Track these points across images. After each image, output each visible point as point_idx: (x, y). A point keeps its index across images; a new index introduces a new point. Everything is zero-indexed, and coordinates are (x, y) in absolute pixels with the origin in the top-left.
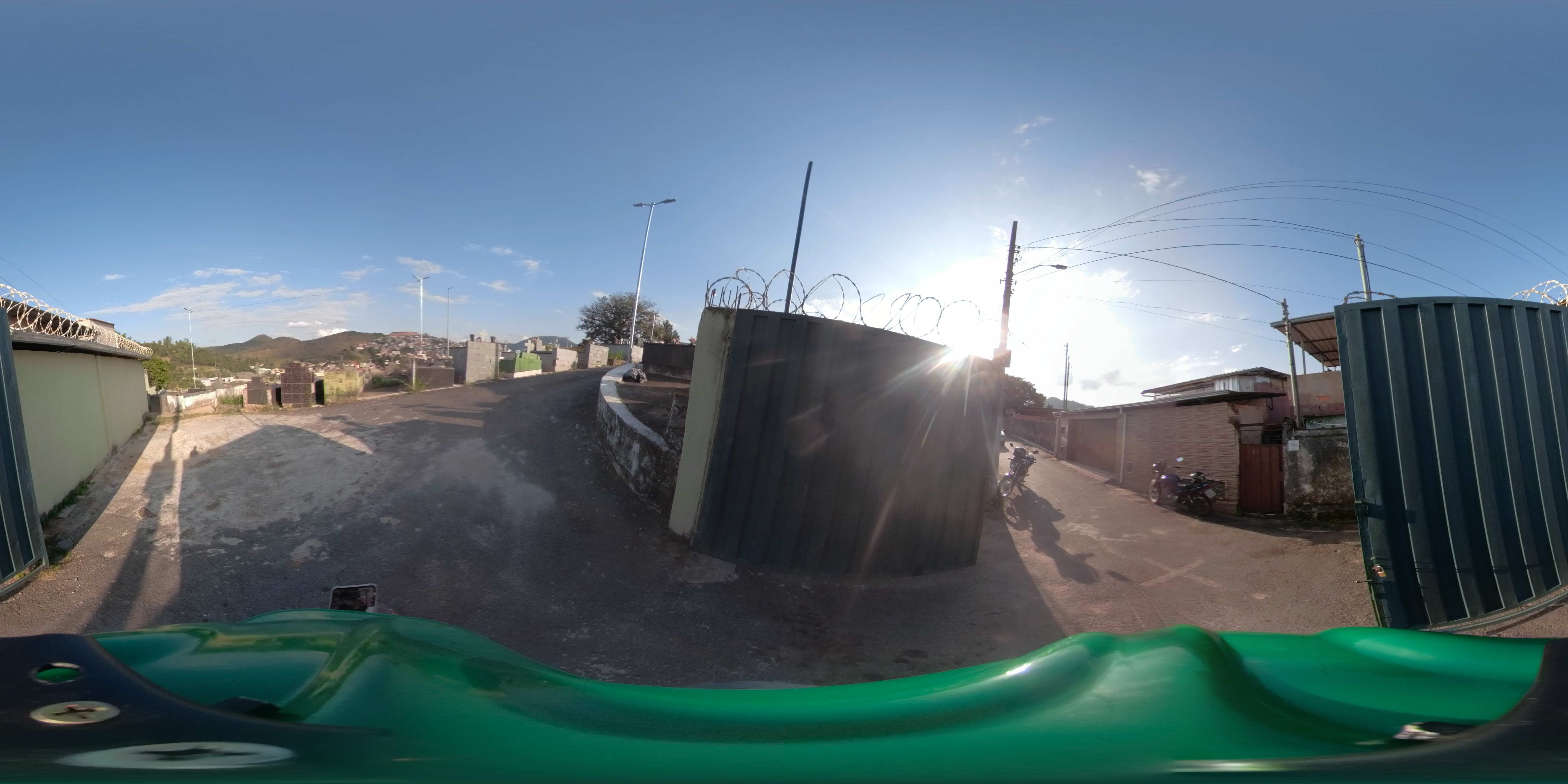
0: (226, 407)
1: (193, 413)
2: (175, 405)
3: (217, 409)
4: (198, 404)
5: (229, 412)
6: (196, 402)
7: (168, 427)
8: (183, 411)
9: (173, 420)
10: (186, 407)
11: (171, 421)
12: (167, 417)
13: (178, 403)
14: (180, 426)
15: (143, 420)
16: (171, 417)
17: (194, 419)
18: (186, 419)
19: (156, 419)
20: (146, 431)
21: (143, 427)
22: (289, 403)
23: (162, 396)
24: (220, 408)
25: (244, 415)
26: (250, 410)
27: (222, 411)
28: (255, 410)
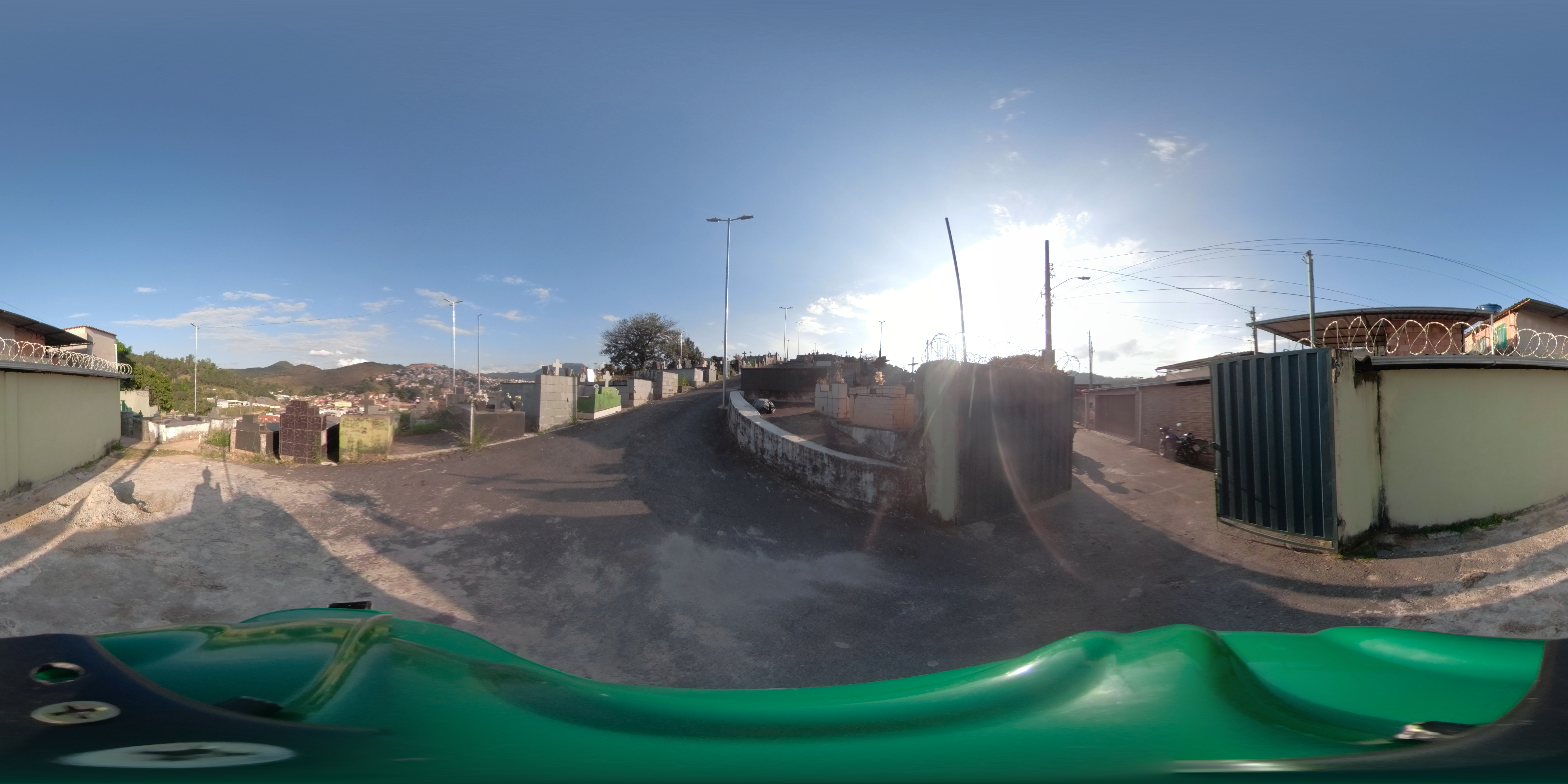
0: (210, 447)
2: (156, 435)
3: (200, 449)
5: (211, 455)
6: (181, 433)
7: (128, 465)
8: (163, 443)
9: (143, 455)
10: (167, 439)
11: (140, 455)
12: (140, 448)
13: (159, 433)
14: (142, 466)
15: (104, 449)
16: (145, 449)
17: (165, 459)
18: (157, 456)
19: (127, 449)
20: (99, 465)
21: (101, 458)
22: (288, 456)
23: (145, 422)
24: (202, 448)
25: (227, 463)
26: (237, 457)
27: (204, 452)
28: (243, 458)
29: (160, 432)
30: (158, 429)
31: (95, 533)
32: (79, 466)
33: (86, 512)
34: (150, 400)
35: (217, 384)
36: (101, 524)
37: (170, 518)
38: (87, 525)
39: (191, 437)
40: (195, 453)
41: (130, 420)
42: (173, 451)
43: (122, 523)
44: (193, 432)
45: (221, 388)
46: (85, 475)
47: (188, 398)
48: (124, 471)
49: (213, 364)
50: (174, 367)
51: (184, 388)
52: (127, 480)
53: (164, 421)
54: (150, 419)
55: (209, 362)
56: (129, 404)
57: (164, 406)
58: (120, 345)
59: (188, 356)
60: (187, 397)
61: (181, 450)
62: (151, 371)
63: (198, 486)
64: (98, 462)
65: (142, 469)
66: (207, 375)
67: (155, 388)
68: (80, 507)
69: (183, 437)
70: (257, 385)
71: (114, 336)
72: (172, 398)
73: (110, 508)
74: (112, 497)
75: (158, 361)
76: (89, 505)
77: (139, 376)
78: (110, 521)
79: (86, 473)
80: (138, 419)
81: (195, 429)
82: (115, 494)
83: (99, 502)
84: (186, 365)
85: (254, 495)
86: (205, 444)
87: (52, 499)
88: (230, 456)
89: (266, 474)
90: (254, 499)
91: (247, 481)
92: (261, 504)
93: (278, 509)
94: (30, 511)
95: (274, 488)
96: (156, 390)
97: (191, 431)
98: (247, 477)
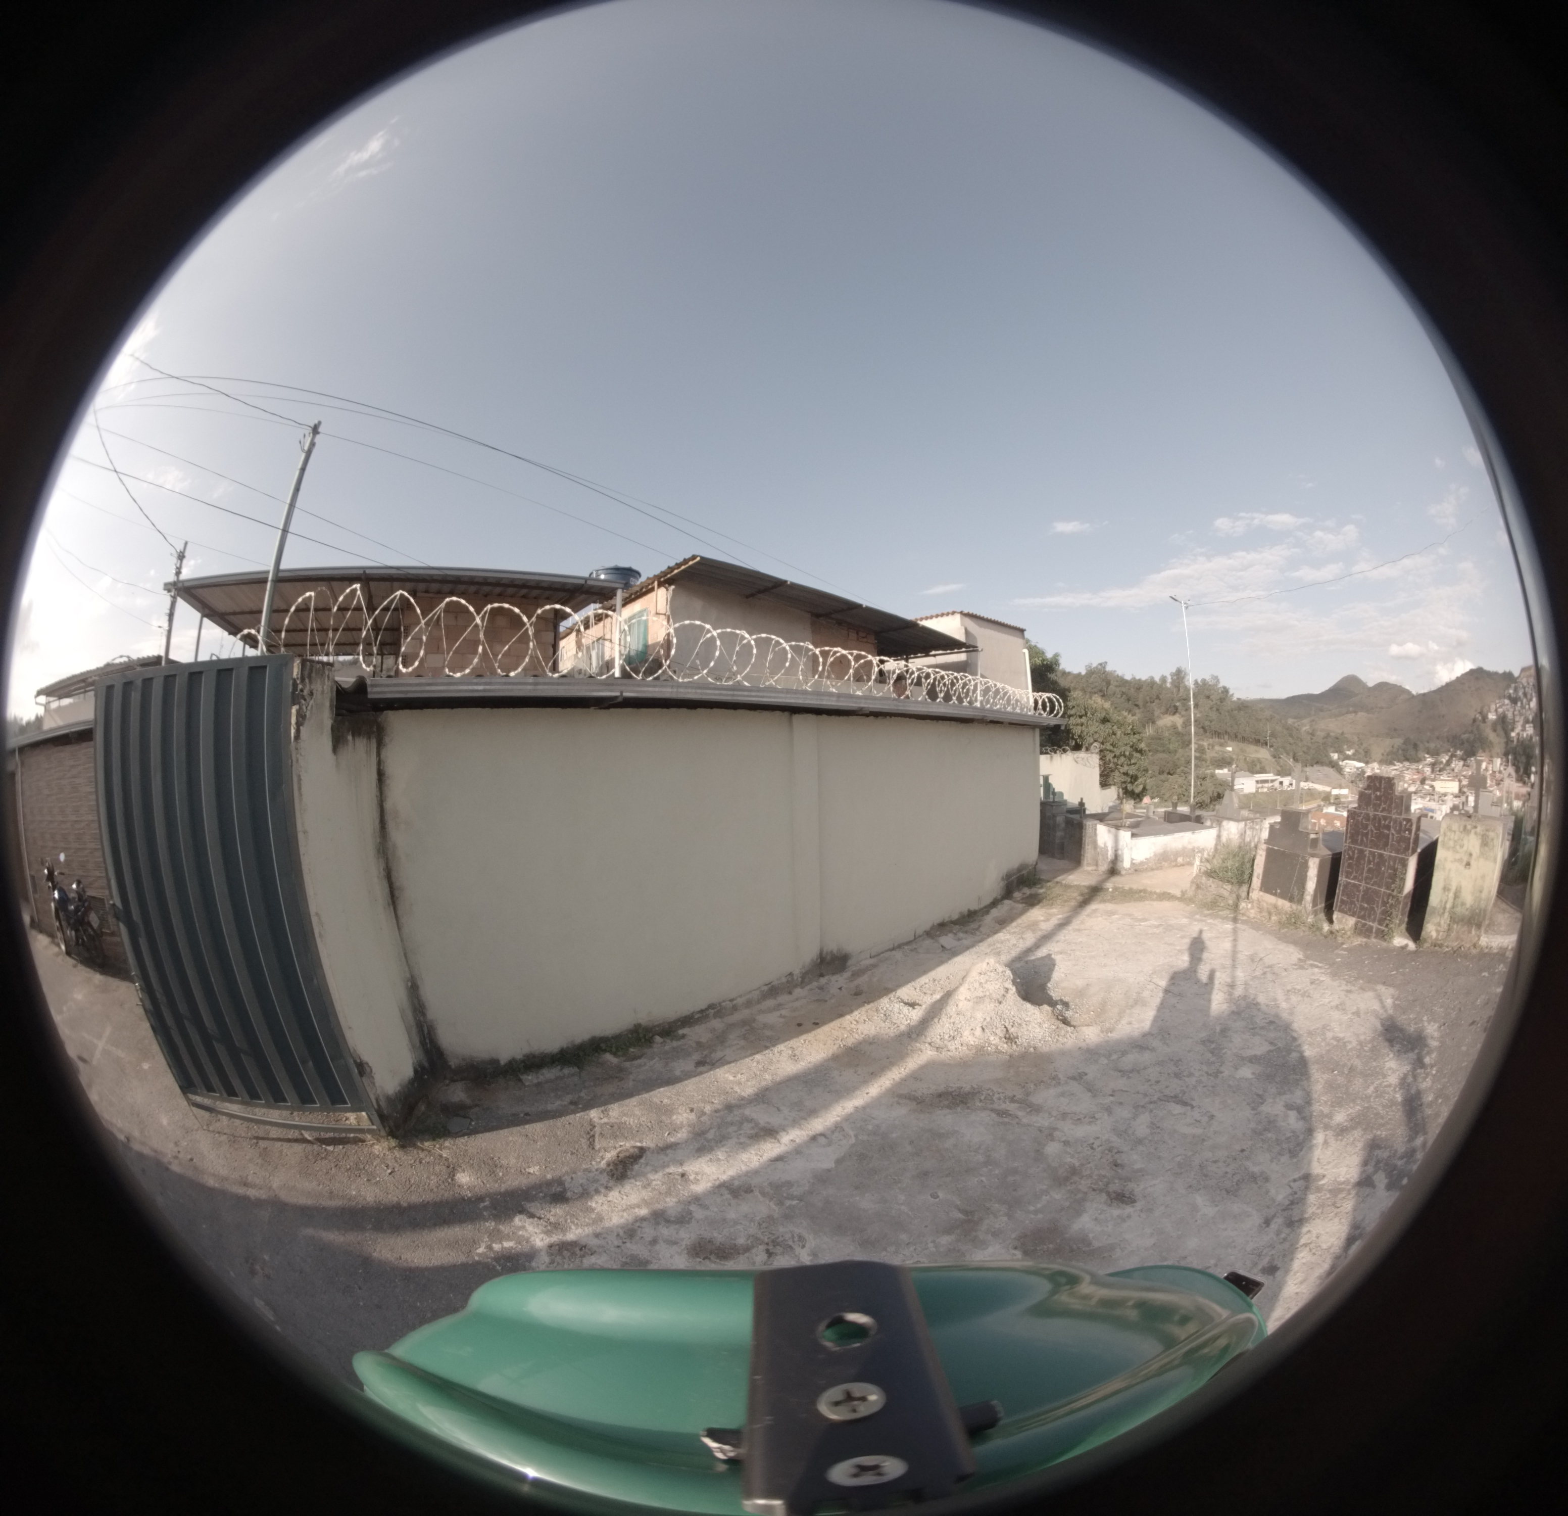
0: (1213, 887)
1: (1135, 887)
2: (1109, 856)
3: (1193, 888)
4: (1163, 861)
5: (1213, 905)
6: (1162, 851)
7: (1048, 920)
8: (1123, 872)
9: (1080, 898)
10: (1132, 864)
11: (1075, 898)
12: (1076, 883)
13: (1116, 851)
14: (1076, 923)
15: (1002, 884)
16: (1084, 886)
18: (1109, 901)
19: (1049, 884)
20: (988, 919)
21: (994, 903)
22: (1347, 916)
23: (1089, 823)
24: (1198, 887)
25: (1238, 925)
26: (1260, 912)
27: (1200, 897)
28: (1270, 914)
29: (1120, 847)
30: (1116, 840)
31: (963, 1064)
32: (947, 919)
33: (952, 1020)
34: (1101, 775)
35: (1236, 737)
36: (976, 1047)
37: (1107, 1042)
38: (950, 1048)
39: (1180, 860)
40: (1183, 898)
41: (1060, 819)
42: (1141, 891)
43: (1017, 1046)
44: (1184, 848)
45: (1242, 745)
46: (959, 940)
47: (1178, 770)
48: (1039, 934)
49: (1224, 688)
50: (1148, 698)
51: (1171, 747)
52: (1042, 953)
53: (1128, 822)
54: (1100, 818)
55: (1216, 685)
56: (1058, 785)
57: (1130, 787)
58: (1034, 652)
59: (1174, 671)
60: (1176, 766)
61: (1158, 891)
62: (1103, 708)
63: (1175, 973)
64: (987, 912)
65: (1075, 930)
66: (1214, 715)
67: (1111, 748)
68: (941, 1009)
69: (1165, 859)
70: (1309, 738)
71: (1022, 631)
72: (1146, 771)
73: (1000, 1012)
74: (1007, 990)
75: (1116, 686)
76: (961, 1005)
77: (1079, 721)
78: (995, 1040)
79: (961, 935)
80: (1076, 817)
81: (1189, 843)
82: (1014, 982)
83: (979, 1000)
84: (1172, 693)
85: (1267, 1006)
86: (1204, 878)
87: (887, 991)
88: (1247, 909)
89: (1301, 956)
90: (1265, 1014)
91: (1265, 970)
92: (1272, 1027)
93: (1294, 1044)
94: (841, 1015)
95: (1305, 992)
96: (1111, 751)
97: (1180, 846)
98: (1268, 961)
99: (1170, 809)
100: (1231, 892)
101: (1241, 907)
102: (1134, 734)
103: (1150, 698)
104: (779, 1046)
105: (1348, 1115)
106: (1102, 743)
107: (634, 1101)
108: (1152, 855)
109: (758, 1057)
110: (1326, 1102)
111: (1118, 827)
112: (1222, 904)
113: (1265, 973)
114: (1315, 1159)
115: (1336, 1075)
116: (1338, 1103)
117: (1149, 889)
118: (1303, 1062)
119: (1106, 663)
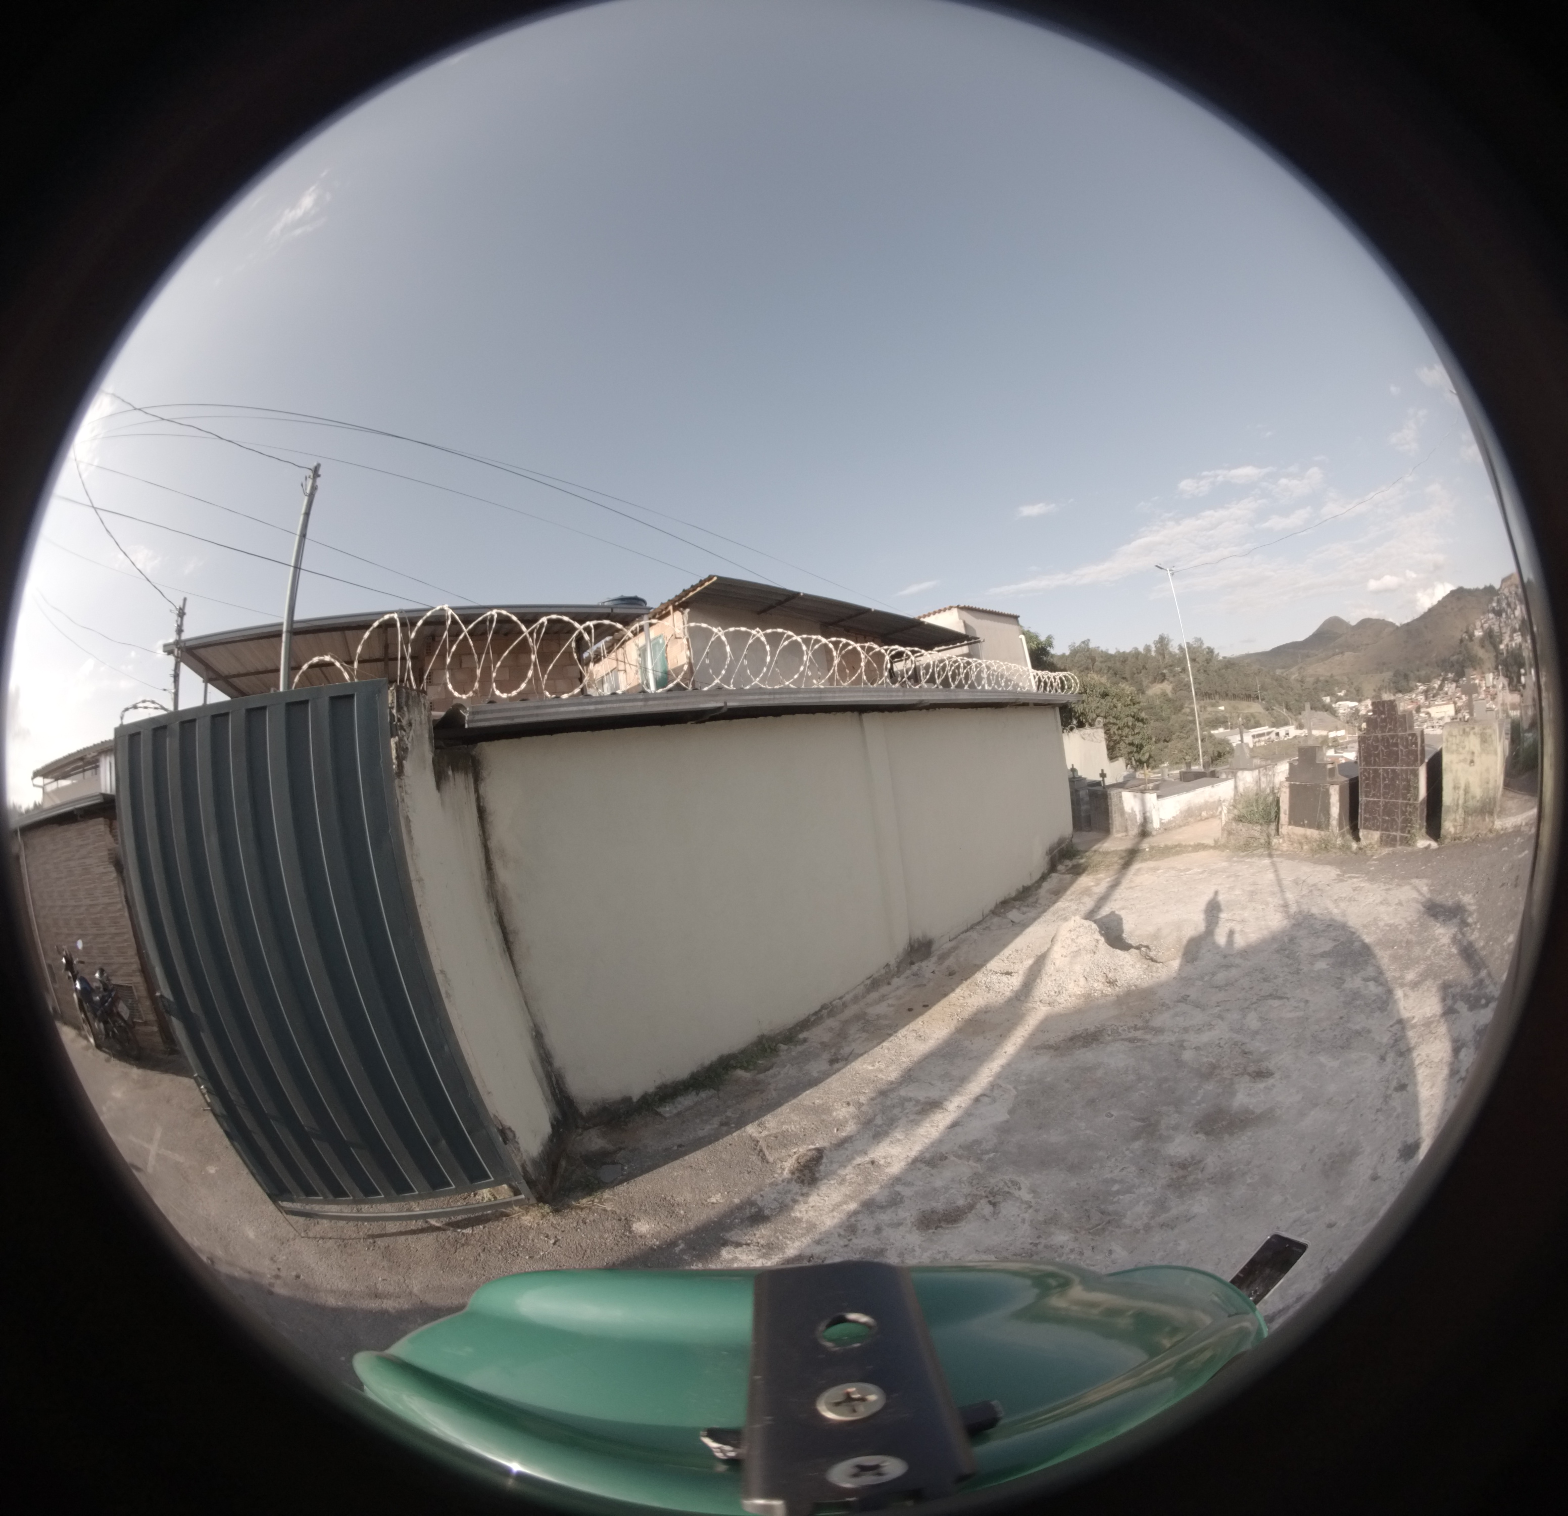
0: (1243, 829)
1: (1169, 843)
2: (1139, 818)
3: (1225, 835)
4: (1191, 815)
5: (1246, 847)
6: (1187, 807)
7: (1099, 884)
8: (1156, 832)
9: (1121, 862)
10: (1163, 822)
11: (1116, 863)
13: (1144, 814)
14: (1126, 882)
15: (1047, 859)
16: (1123, 850)
17: (1165, 863)
18: (1147, 859)
19: (1088, 854)
22: (1372, 832)
23: (1113, 793)
24: (1230, 833)
25: (1275, 859)
26: (1292, 844)
27: (1233, 842)
28: (1301, 843)
29: (1148, 809)
30: (1143, 803)
31: (1080, 1011)
32: (1008, 897)
33: (1054, 978)
34: (1109, 748)
35: (1227, 695)
36: (1085, 995)
38: (1062, 1001)
39: (1206, 813)
41: (1085, 795)
42: (1176, 846)
43: (1119, 987)
45: (1235, 702)
46: (1024, 913)
48: (1096, 896)
49: (1208, 649)
50: (1134, 669)
51: (1164, 714)
52: (1106, 910)
53: (1151, 785)
54: (1122, 786)
55: (1200, 647)
57: (1138, 755)
59: (1156, 639)
61: (1192, 843)
62: (1099, 683)
64: (1040, 887)
65: (1127, 888)
66: (1202, 677)
67: (1115, 721)
68: (1040, 971)
71: (1016, 618)
72: (1150, 738)
73: (1097, 960)
75: (1102, 662)
76: (1059, 963)
77: (1080, 698)
78: (1100, 986)
80: (1098, 790)
81: (1210, 797)
83: (1075, 954)
84: (1158, 661)
85: (1322, 914)
86: (1234, 824)
87: (978, 967)
88: (1279, 844)
89: (1339, 873)
90: (1322, 921)
91: (1310, 888)
92: (1331, 929)
93: (1354, 936)
94: (945, 995)
95: (1350, 898)
96: (1114, 724)
97: (1202, 801)
98: (1311, 881)
99: (1184, 769)
100: (1262, 832)
101: (1273, 843)
102: (1134, 704)
103: (1137, 669)
104: (900, 1031)
105: (1417, 973)
106: (1105, 717)
107: (785, 1109)
108: (1178, 813)
109: (885, 1044)
110: (1395, 970)
111: (1143, 792)
112: (1255, 845)
113: (1311, 891)
114: (1402, 1008)
115: (1396, 949)
116: (1406, 967)
117: (1184, 843)
118: (1366, 948)
119: (1089, 640)
